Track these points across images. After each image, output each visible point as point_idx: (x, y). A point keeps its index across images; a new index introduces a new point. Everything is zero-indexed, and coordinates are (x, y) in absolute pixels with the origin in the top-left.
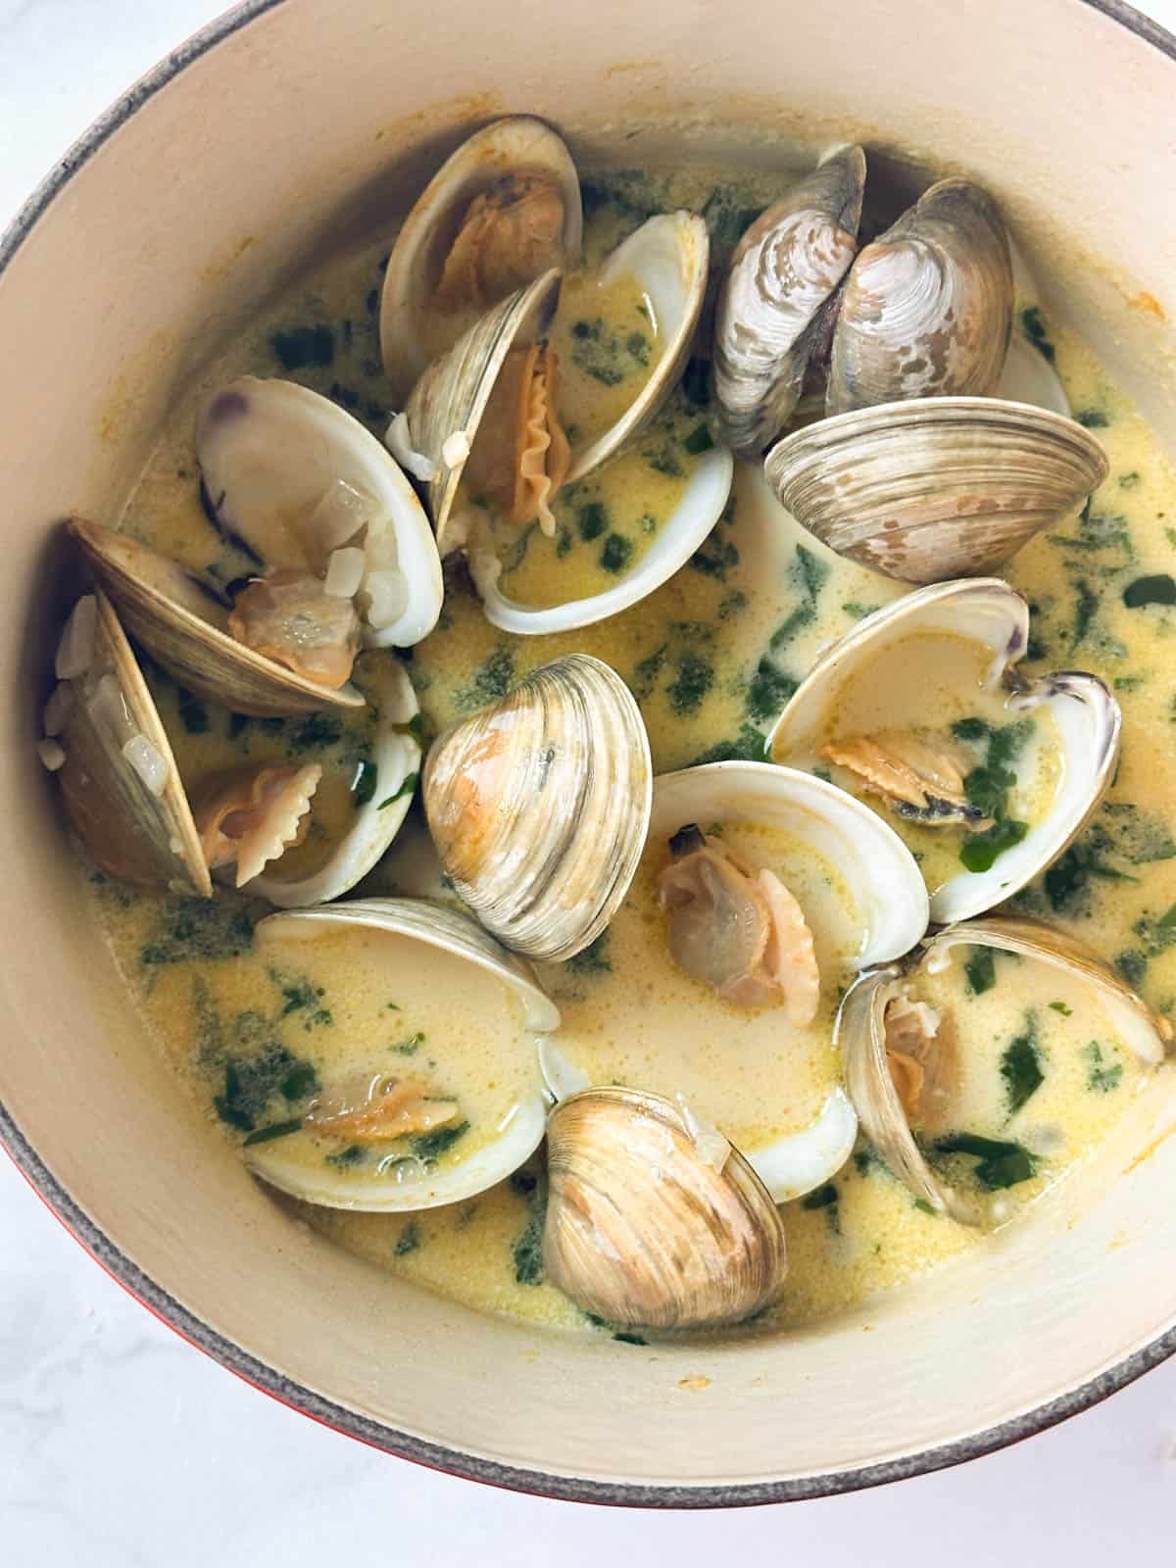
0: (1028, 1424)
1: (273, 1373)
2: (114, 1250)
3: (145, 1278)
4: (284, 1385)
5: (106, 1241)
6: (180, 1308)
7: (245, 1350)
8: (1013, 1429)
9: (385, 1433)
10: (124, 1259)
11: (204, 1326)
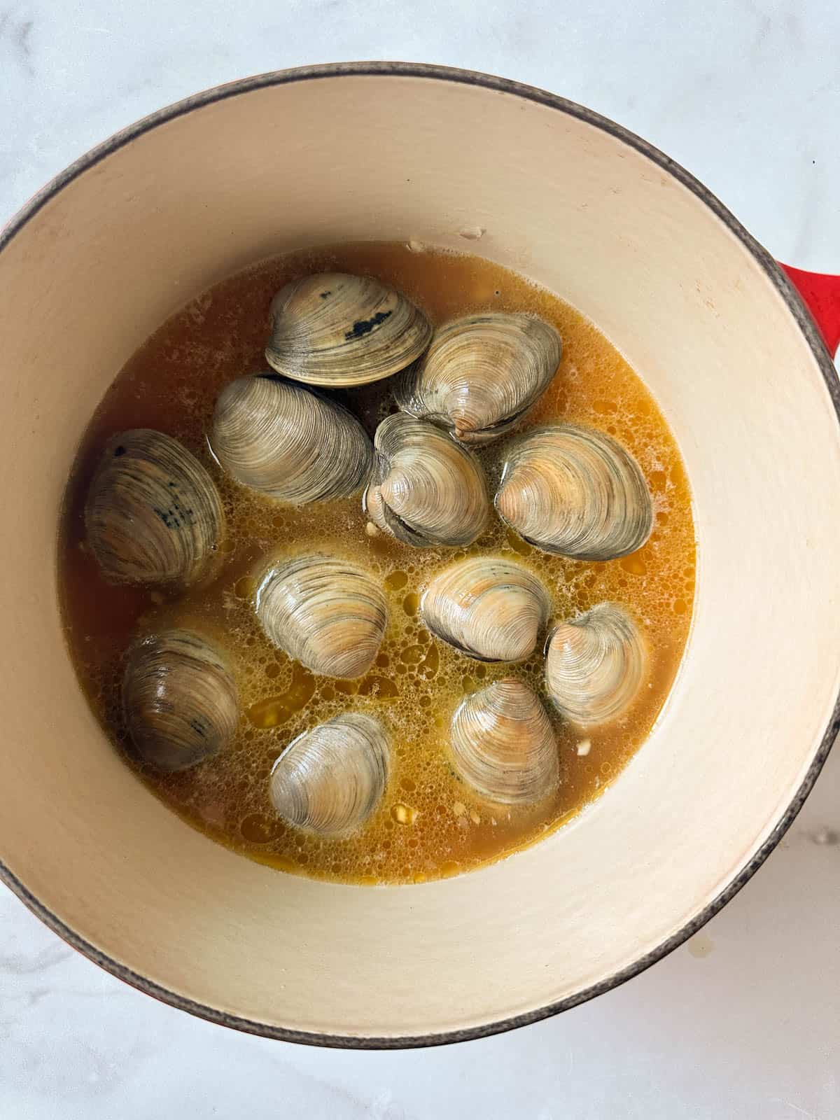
0: (652, 959)
1: (217, 1013)
2: (112, 962)
3: (133, 974)
4: (225, 1018)
5: (105, 958)
6: (156, 987)
7: (199, 1002)
8: (644, 963)
9: (288, 1033)
10: (119, 966)
11: (173, 994)
